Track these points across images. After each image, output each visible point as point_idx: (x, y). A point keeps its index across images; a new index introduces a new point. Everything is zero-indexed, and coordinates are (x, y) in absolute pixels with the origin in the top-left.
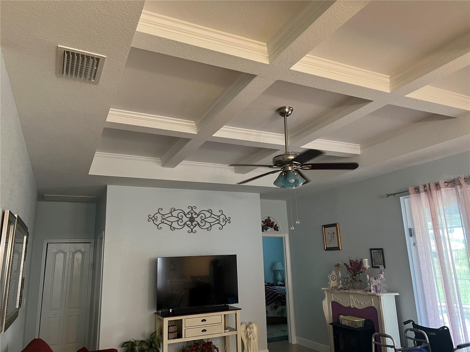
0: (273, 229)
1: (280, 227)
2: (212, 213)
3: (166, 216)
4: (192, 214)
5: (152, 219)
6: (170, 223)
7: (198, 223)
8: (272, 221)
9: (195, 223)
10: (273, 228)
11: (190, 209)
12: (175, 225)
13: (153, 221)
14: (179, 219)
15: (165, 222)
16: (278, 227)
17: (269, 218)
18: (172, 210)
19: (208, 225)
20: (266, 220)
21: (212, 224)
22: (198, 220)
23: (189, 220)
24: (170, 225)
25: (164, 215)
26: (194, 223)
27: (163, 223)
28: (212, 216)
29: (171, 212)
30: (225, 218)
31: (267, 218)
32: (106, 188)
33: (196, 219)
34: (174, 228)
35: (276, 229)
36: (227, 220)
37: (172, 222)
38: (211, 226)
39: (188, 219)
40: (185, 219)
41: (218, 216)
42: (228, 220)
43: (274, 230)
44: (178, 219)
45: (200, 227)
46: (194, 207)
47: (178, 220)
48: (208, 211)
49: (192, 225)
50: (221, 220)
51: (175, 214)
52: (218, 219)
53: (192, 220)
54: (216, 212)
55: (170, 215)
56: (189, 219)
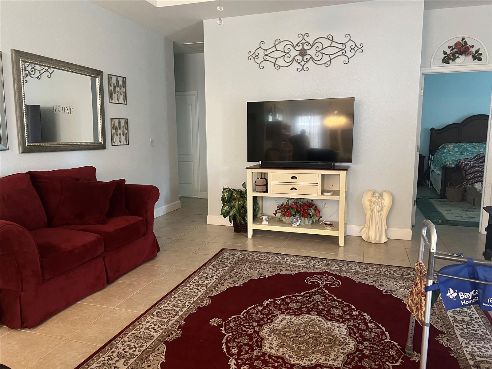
0: (470, 57)
1: (487, 52)
2: (332, 41)
3: (269, 51)
4: (303, 44)
5: (253, 56)
6: (274, 60)
7: (312, 57)
8: (469, 44)
9: (308, 57)
10: (471, 56)
12: (280, 62)
13: (254, 58)
14: (286, 54)
15: (268, 58)
16: (481, 54)
17: (463, 39)
18: (277, 43)
19: (326, 59)
20: (457, 44)
21: (332, 57)
22: (312, 52)
23: (299, 54)
24: (274, 62)
25: (266, 50)
26: (305, 58)
27: (266, 60)
28: (334, 44)
29: (275, 46)
30: (354, 45)
31: (460, 40)
32: (202, 22)
33: (308, 52)
34: (279, 66)
35: (477, 56)
36: (358, 49)
37: (277, 58)
38: (330, 60)
39: (298, 53)
40: (294, 53)
41: (343, 44)
42: (359, 48)
43: (473, 59)
44: (285, 54)
45: (313, 60)
46: (307, 35)
47: (284, 56)
48: (328, 39)
49: (303, 60)
50: (348, 49)
51: (280, 47)
52: (343, 48)
53: (303, 53)
54: (340, 38)
55: (274, 49)
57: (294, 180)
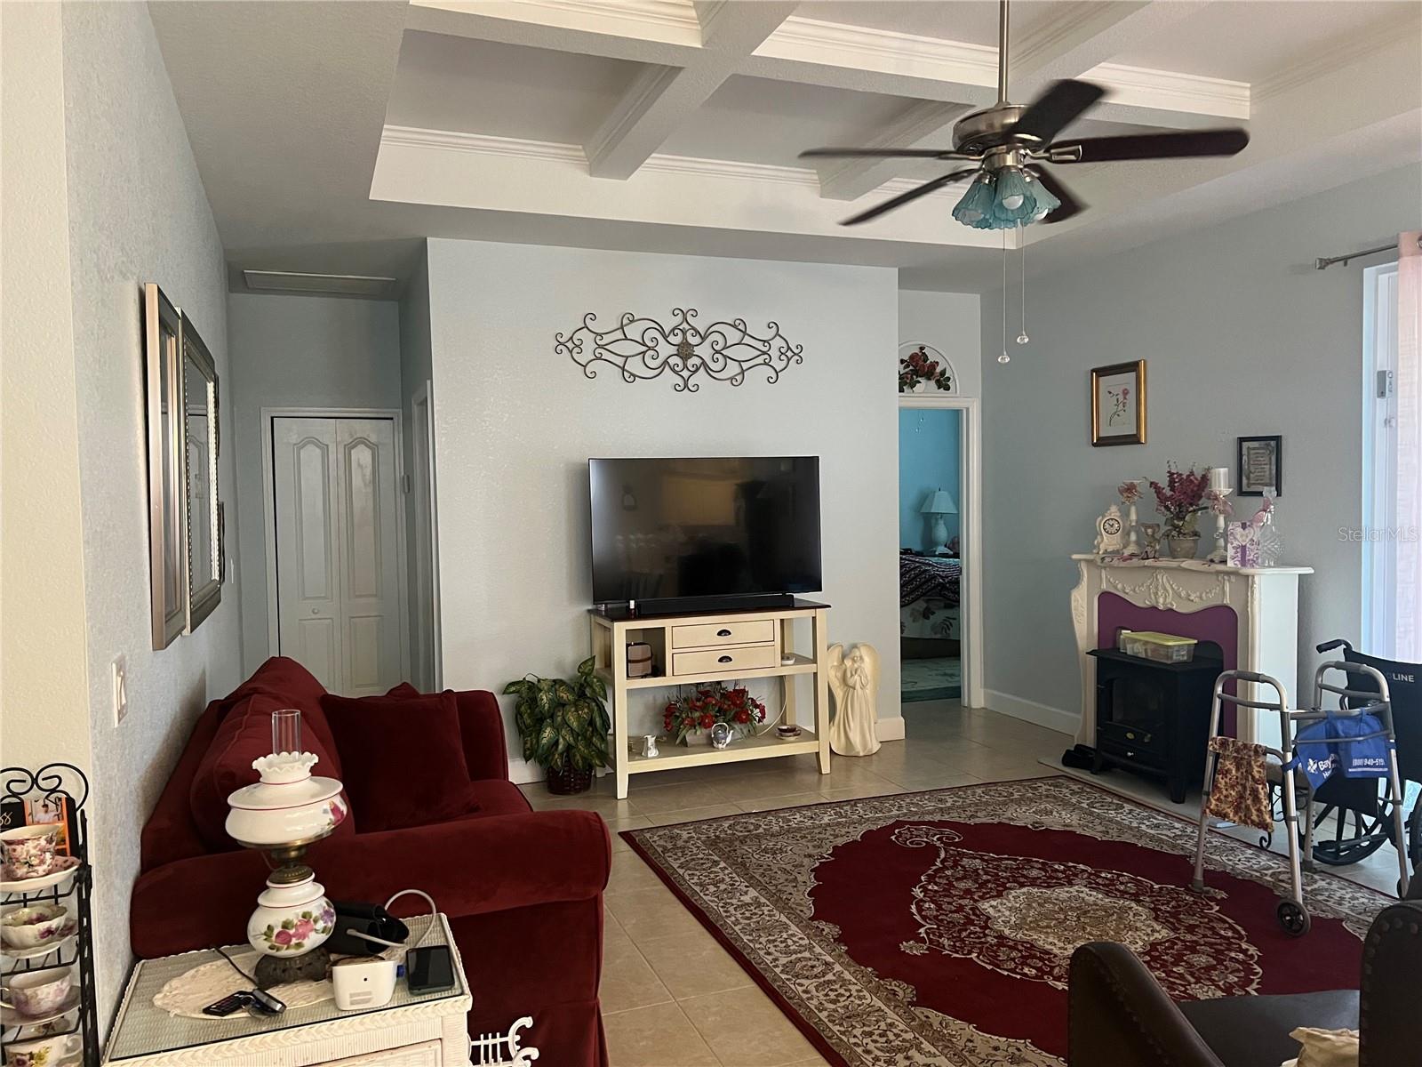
0: (932, 383)
1: (956, 377)
2: (745, 333)
3: (607, 339)
4: (684, 332)
5: (566, 345)
6: (620, 361)
7: (704, 363)
8: (931, 359)
9: (694, 361)
10: (934, 382)
11: (680, 317)
12: (635, 366)
13: (571, 352)
14: (648, 348)
15: (606, 355)
16: (949, 379)
17: (922, 349)
18: (625, 321)
19: (733, 369)
20: (912, 357)
21: (745, 366)
22: (704, 351)
23: (676, 353)
24: (622, 365)
25: (600, 335)
26: (690, 362)
27: (600, 359)
28: (747, 340)
29: (622, 327)
30: (786, 348)
31: (917, 351)
32: (423, 245)
33: (697, 351)
34: (632, 374)
35: (943, 383)
36: (793, 354)
37: (627, 357)
38: (743, 372)
39: (673, 350)
40: (665, 350)
41: (764, 341)
42: (795, 354)
43: (936, 387)
44: (645, 348)
45: (710, 372)
46: (691, 312)
47: (644, 353)
48: (734, 326)
49: (685, 366)
50: (774, 353)
51: (633, 331)
52: (765, 349)
53: (685, 351)
54: (758, 329)
55: (619, 335)
56: (677, 347)
57: (723, 639)
